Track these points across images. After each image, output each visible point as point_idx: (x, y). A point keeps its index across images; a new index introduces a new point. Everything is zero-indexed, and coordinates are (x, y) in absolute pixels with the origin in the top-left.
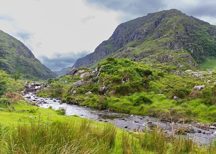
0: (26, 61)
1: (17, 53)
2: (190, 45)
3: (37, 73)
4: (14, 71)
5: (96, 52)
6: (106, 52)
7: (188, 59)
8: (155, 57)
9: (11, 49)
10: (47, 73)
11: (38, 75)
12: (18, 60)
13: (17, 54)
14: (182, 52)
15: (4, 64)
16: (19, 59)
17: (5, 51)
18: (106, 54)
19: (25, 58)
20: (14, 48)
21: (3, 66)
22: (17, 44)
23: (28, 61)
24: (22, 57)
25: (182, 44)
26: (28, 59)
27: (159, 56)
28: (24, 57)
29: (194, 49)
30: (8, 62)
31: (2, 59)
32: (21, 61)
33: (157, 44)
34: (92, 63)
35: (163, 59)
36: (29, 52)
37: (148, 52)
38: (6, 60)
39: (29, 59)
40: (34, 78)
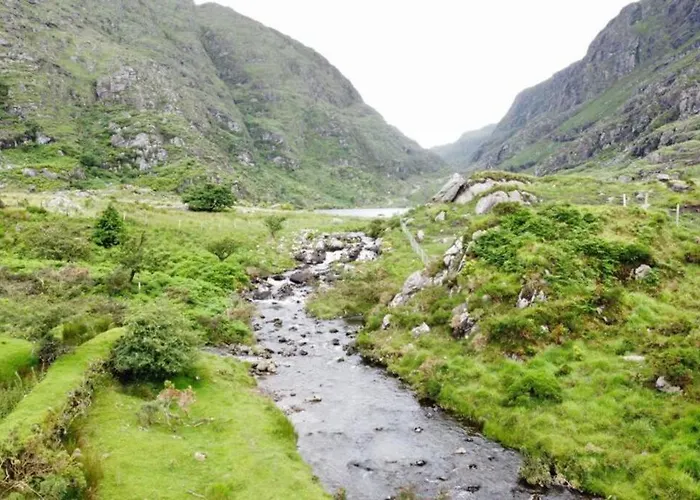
0: (336, 119)
1: (305, 93)
3: (372, 158)
4: (302, 156)
5: (594, 57)
6: (638, 52)
9: (288, 82)
10: (407, 156)
11: (377, 164)
12: (310, 118)
13: (307, 97)
15: (271, 134)
16: (315, 116)
17: (269, 91)
18: (637, 58)
19: (333, 106)
20: (296, 76)
21: (268, 142)
22: (305, 64)
23: (343, 119)
24: (322, 105)
26: (342, 111)
28: (328, 105)
30: (281, 128)
31: (265, 119)
32: (321, 120)
34: (578, 102)
36: (344, 86)
38: (278, 123)
39: (346, 110)
40: (365, 175)
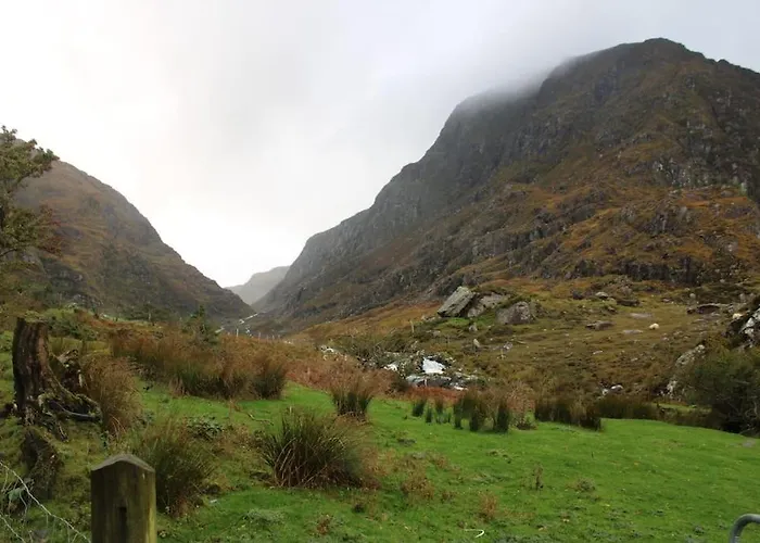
0: (137, 256)
1: (105, 230)
2: (735, 166)
5: (382, 208)
6: (419, 205)
7: (751, 218)
8: (626, 217)
13: (106, 234)
14: (723, 196)
15: (69, 270)
17: (67, 225)
19: (131, 244)
21: (66, 279)
23: (143, 257)
25: (705, 163)
26: (141, 249)
27: (637, 212)
29: (749, 180)
30: (81, 265)
33: (616, 167)
34: (370, 247)
35: (659, 223)
36: (142, 224)
37: (588, 201)
